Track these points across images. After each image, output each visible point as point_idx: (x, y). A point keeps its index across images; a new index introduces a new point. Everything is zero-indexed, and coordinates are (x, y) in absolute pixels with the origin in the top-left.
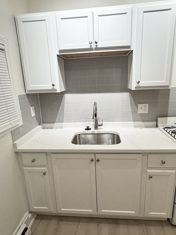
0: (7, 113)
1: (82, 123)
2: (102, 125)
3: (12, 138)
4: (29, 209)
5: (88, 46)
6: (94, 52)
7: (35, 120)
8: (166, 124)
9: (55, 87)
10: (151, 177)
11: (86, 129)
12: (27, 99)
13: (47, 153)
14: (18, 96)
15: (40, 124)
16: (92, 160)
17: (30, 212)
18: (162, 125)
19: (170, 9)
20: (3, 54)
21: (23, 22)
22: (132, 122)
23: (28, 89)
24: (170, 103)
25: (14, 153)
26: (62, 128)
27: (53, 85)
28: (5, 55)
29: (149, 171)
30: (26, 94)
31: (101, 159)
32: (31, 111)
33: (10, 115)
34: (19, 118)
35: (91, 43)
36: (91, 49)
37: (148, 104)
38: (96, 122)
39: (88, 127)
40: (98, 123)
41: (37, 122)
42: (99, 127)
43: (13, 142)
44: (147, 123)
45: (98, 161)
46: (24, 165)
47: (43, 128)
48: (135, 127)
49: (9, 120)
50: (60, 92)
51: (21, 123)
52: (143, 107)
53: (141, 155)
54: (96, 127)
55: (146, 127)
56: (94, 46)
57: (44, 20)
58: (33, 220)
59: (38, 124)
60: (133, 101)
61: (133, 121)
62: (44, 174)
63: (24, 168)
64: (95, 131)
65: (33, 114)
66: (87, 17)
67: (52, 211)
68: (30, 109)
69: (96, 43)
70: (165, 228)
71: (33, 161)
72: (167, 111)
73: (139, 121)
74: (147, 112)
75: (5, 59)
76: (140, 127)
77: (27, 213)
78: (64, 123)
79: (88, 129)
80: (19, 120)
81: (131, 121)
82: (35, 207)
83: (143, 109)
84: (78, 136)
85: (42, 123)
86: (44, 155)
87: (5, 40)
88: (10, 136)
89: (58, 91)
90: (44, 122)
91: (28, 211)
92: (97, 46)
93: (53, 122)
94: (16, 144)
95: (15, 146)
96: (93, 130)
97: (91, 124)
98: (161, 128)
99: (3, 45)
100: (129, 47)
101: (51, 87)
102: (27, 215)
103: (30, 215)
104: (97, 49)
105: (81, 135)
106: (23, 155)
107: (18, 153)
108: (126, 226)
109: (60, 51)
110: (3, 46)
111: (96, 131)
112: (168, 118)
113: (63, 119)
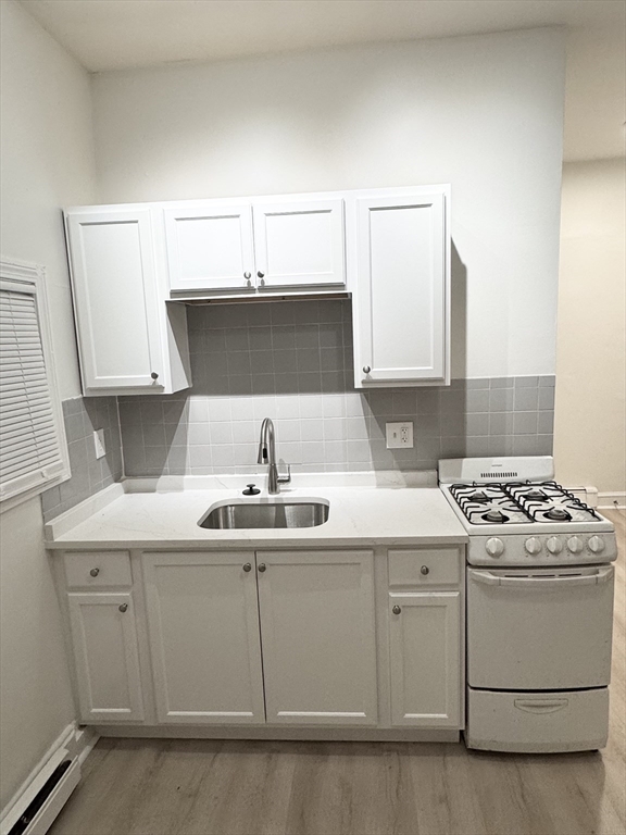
0: (33, 447)
1: (236, 475)
2: (288, 481)
3: (43, 511)
4: (78, 715)
5: (243, 283)
6: (257, 295)
7: (103, 467)
8: (460, 476)
9: (159, 381)
10: (397, 611)
11: (245, 493)
12: (84, 412)
13: (130, 551)
14: (63, 403)
15: (117, 480)
16: (247, 569)
17: (81, 727)
18: (450, 479)
19: (430, 205)
20: (31, 303)
21: (83, 224)
22: (373, 472)
23: (89, 386)
24: (469, 420)
25: (44, 552)
26: (180, 489)
27: (155, 376)
28: (36, 306)
29: (392, 595)
30: (84, 398)
31: (271, 565)
32: (94, 445)
33: (40, 451)
34: (61, 461)
35: (248, 277)
36: (250, 289)
37: (411, 423)
38: (273, 471)
39: (251, 487)
40: (279, 475)
41: (109, 471)
42: (281, 487)
43: (44, 522)
44: (412, 475)
45: (263, 569)
46: (70, 584)
47: (127, 492)
48: (380, 485)
49: (36, 465)
50: (171, 393)
51: (66, 475)
52: (398, 431)
53: (371, 552)
54: (273, 488)
55: (411, 485)
56: (256, 282)
57: (136, 222)
58: (87, 749)
59: (112, 480)
60: (371, 416)
61: (376, 470)
62: (123, 609)
63: (70, 595)
64: (270, 496)
65: (100, 451)
66: (238, 216)
67: (143, 719)
68: (93, 437)
69: (261, 275)
70: (449, 758)
71: (95, 574)
72: (463, 441)
73: (392, 469)
74: (410, 445)
75: (34, 315)
76: (395, 485)
77: (71, 726)
78: (186, 477)
79: (251, 491)
80: (61, 464)
81: (369, 470)
82: (94, 710)
83: (400, 436)
84: (221, 510)
85: (123, 477)
86: (124, 558)
87: (39, 271)
88: (36, 508)
89: (168, 391)
90: (128, 475)
91: (74, 722)
92: (263, 282)
93: (157, 474)
94: (50, 527)
95: (47, 532)
96: (264, 495)
97: (261, 479)
98: (445, 487)
99: (33, 284)
100: (342, 286)
101: (147, 381)
102: (70, 732)
103: (80, 734)
104: (263, 288)
105: (229, 508)
106: (68, 559)
107: (54, 553)
108: (344, 758)
109: (174, 293)
110: (32, 286)
111: (272, 498)
112: (465, 460)
113: (184, 466)
